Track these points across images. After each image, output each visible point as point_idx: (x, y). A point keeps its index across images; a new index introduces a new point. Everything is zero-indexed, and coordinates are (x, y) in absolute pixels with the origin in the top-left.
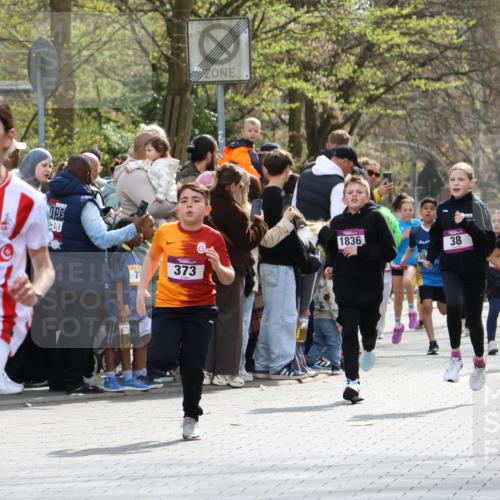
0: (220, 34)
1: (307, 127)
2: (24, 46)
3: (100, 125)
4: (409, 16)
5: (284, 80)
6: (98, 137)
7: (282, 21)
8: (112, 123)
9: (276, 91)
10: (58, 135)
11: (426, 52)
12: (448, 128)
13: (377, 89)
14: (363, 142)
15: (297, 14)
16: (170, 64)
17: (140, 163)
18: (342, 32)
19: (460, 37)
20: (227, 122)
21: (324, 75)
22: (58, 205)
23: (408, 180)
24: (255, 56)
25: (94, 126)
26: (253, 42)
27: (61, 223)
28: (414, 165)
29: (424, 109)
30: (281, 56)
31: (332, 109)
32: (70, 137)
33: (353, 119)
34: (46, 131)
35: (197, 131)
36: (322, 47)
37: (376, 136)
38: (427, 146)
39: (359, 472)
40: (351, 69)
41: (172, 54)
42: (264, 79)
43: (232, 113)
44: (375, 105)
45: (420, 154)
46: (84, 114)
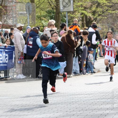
0: (67, 1)
1: (86, 21)
2: (25, 4)
3: (41, 21)
5: (81, 11)
6: (41, 24)
8: (44, 20)
9: (79, 13)
10: (32, 23)
11: (111, 5)
12: (116, 21)
13: (101, 13)
14: (98, 24)
16: (56, 8)
17: (48, 29)
18: (93, 1)
20: (68, 20)
21: (89, 10)
22: (31, 38)
24: (74, 5)
25: (40, 21)
26: (74, 3)
27: (32, 42)
28: (109, 29)
29: (111, 17)
30: (80, 6)
31: (91, 17)
32: (35, 23)
33: (95, 19)
34: (30, 22)
35: (62, 22)
36: (89, 4)
37: (100, 23)
38: (111, 25)
39: (98, 95)
40: (95, 9)
41: (56, 5)
42: (76, 11)
43: (69, 18)
44: (100, 16)
45: (110, 27)
46: (38, 19)
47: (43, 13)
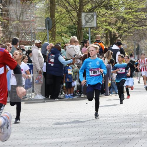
0: (89, 16)
1: (110, 37)
3: (62, 37)
4: (133, 12)
5: (105, 26)
6: (61, 40)
7: (104, 13)
8: (64, 37)
9: (103, 29)
10: (52, 39)
11: (138, 20)
12: (143, 38)
13: (126, 29)
14: (123, 41)
15: (107, 11)
16: (78, 23)
17: (72, 46)
18: (118, 16)
19: (145, 17)
20: (91, 37)
21: (114, 26)
22: (53, 56)
23: (133, 50)
24: (97, 21)
25: (60, 37)
26: (97, 18)
27: (53, 60)
28: (135, 46)
29: (137, 34)
30: (104, 21)
31: (115, 33)
32: (55, 40)
33: (120, 36)
34: (49, 39)
35: (84, 39)
36: (113, 19)
37: (126, 40)
38: (138, 42)
39: (122, 118)
40: (120, 24)
41: (78, 21)
42: (100, 27)
43: (92, 34)
44: (126, 33)
45: (136, 44)
46: (58, 35)
47: (64, 29)
